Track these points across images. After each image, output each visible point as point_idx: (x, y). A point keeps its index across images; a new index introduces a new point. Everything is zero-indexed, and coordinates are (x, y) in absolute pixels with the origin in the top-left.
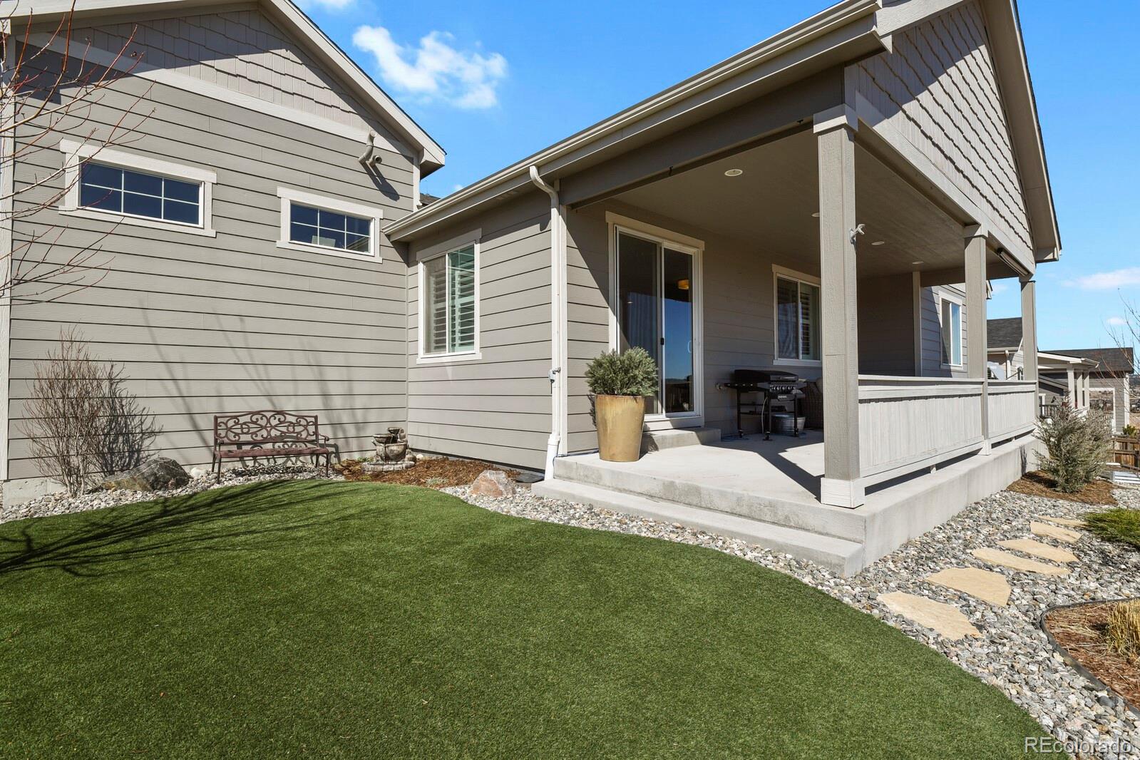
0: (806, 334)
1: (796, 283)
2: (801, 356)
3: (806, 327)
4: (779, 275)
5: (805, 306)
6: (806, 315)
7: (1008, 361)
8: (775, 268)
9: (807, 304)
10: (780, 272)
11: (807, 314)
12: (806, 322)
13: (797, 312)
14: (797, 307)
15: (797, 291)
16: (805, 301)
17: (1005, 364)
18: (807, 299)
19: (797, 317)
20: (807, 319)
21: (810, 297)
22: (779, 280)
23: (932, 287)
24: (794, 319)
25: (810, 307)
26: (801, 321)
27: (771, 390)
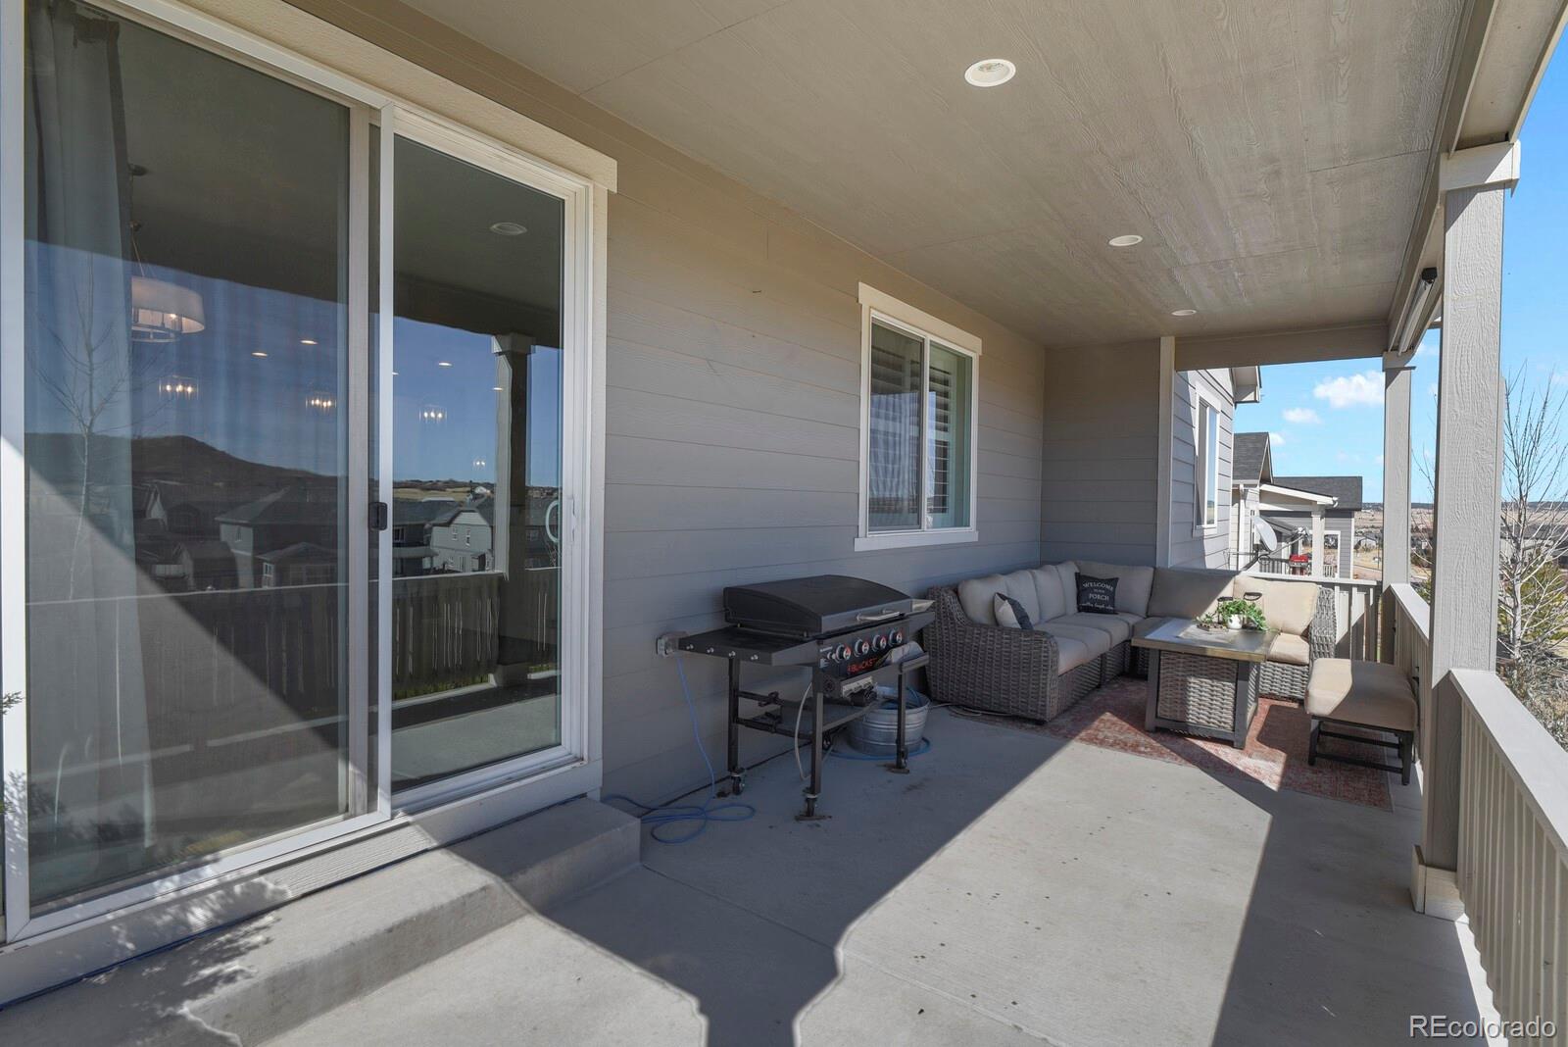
0: (942, 466)
1: (922, 344)
2: (928, 518)
3: (942, 450)
4: (875, 314)
5: (942, 399)
6: (942, 420)
7: (1242, 501)
8: (867, 294)
9: (946, 395)
10: (878, 306)
11: (945, 419)
12: (943, 436)
13: (920, 414)
14: (920, 401)
15: (921, 363)
16: (939, 387)
17: (1237, 504)
18: (946, 383)
19: (920, 424)
20: (945, 430)
21: (953, 379)
22: (877, 328)
23: (1189, 372)
24: (914, 431)
25: (952, 402)
26: (930, 435)
27: (823, 663)
